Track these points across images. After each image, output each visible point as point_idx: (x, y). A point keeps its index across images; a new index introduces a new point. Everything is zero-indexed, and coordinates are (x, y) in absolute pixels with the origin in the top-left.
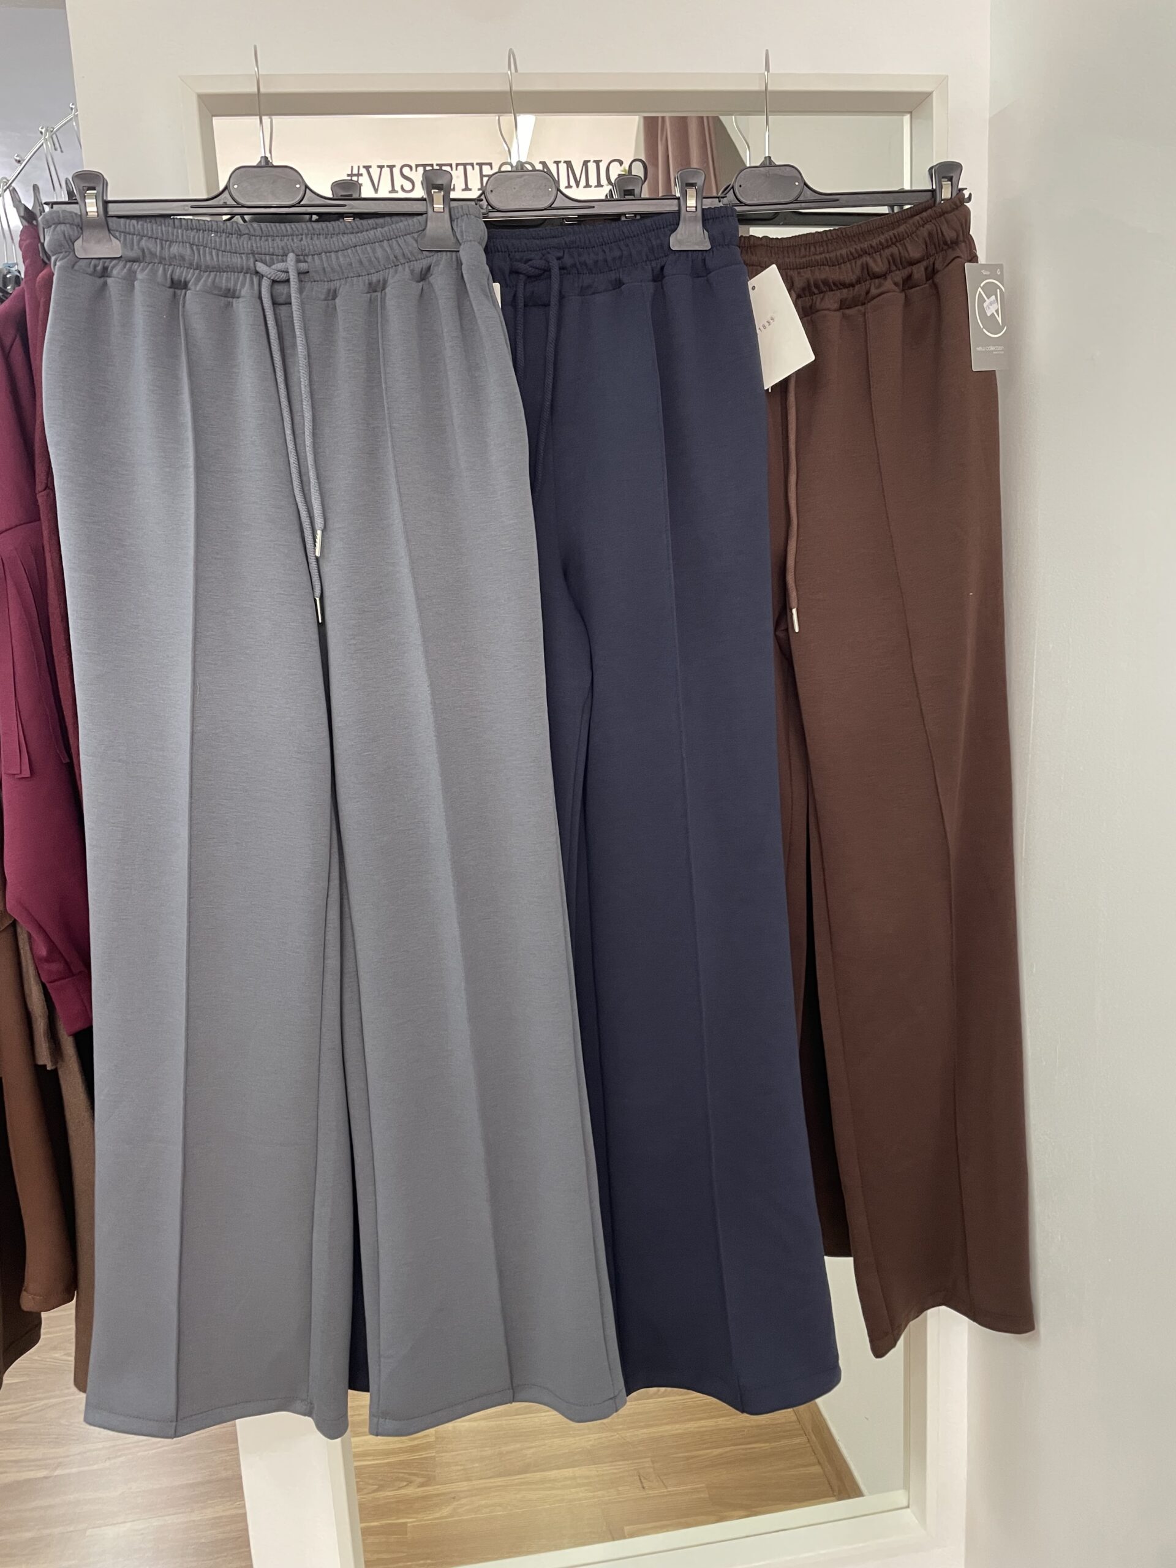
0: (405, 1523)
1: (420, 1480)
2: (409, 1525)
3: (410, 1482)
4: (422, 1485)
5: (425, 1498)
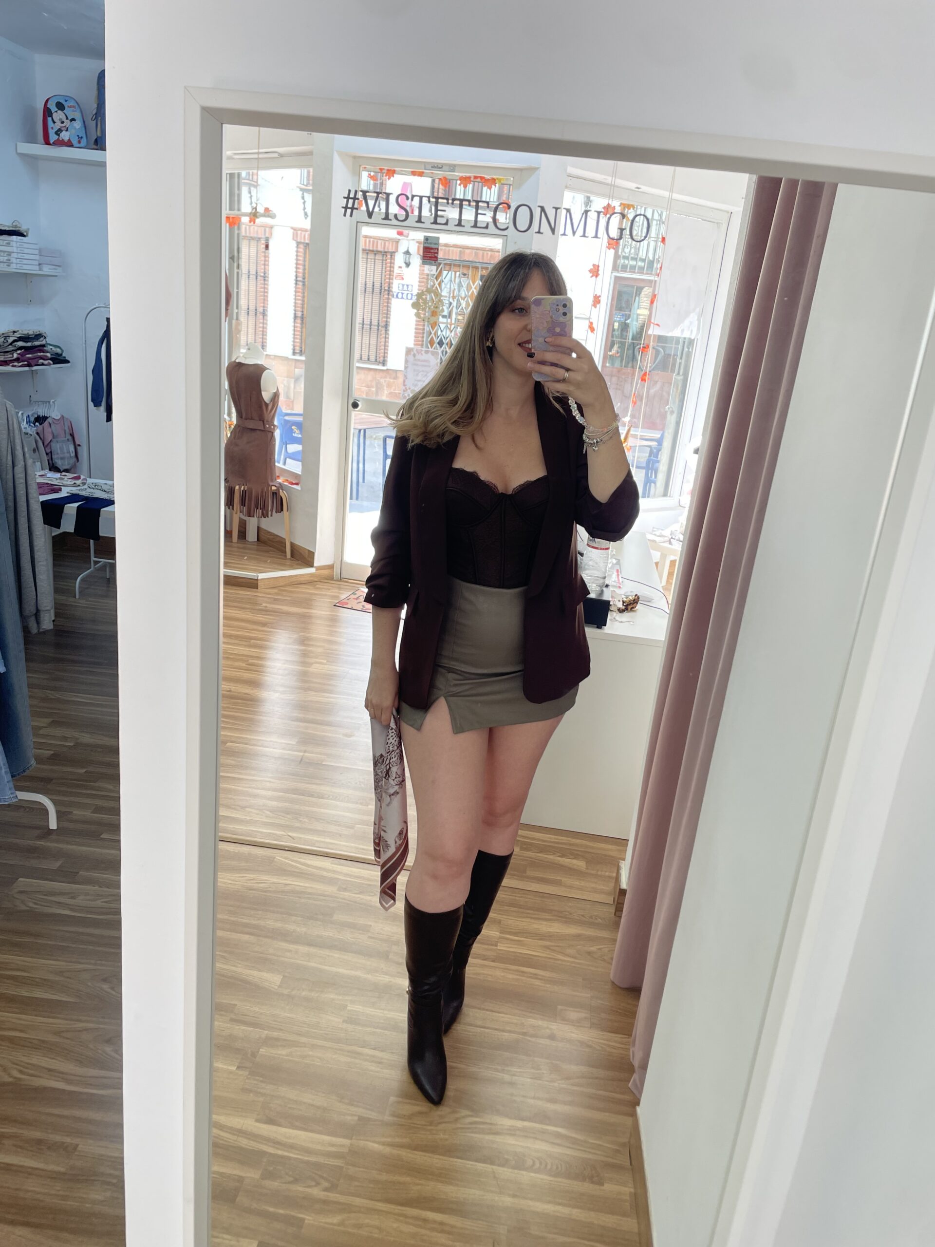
0: (303, 1220)
1: (326, 1184)
2: (306, 1221)
3: (318, 1184)
4: (326, 1190)
5: (325, 1202)
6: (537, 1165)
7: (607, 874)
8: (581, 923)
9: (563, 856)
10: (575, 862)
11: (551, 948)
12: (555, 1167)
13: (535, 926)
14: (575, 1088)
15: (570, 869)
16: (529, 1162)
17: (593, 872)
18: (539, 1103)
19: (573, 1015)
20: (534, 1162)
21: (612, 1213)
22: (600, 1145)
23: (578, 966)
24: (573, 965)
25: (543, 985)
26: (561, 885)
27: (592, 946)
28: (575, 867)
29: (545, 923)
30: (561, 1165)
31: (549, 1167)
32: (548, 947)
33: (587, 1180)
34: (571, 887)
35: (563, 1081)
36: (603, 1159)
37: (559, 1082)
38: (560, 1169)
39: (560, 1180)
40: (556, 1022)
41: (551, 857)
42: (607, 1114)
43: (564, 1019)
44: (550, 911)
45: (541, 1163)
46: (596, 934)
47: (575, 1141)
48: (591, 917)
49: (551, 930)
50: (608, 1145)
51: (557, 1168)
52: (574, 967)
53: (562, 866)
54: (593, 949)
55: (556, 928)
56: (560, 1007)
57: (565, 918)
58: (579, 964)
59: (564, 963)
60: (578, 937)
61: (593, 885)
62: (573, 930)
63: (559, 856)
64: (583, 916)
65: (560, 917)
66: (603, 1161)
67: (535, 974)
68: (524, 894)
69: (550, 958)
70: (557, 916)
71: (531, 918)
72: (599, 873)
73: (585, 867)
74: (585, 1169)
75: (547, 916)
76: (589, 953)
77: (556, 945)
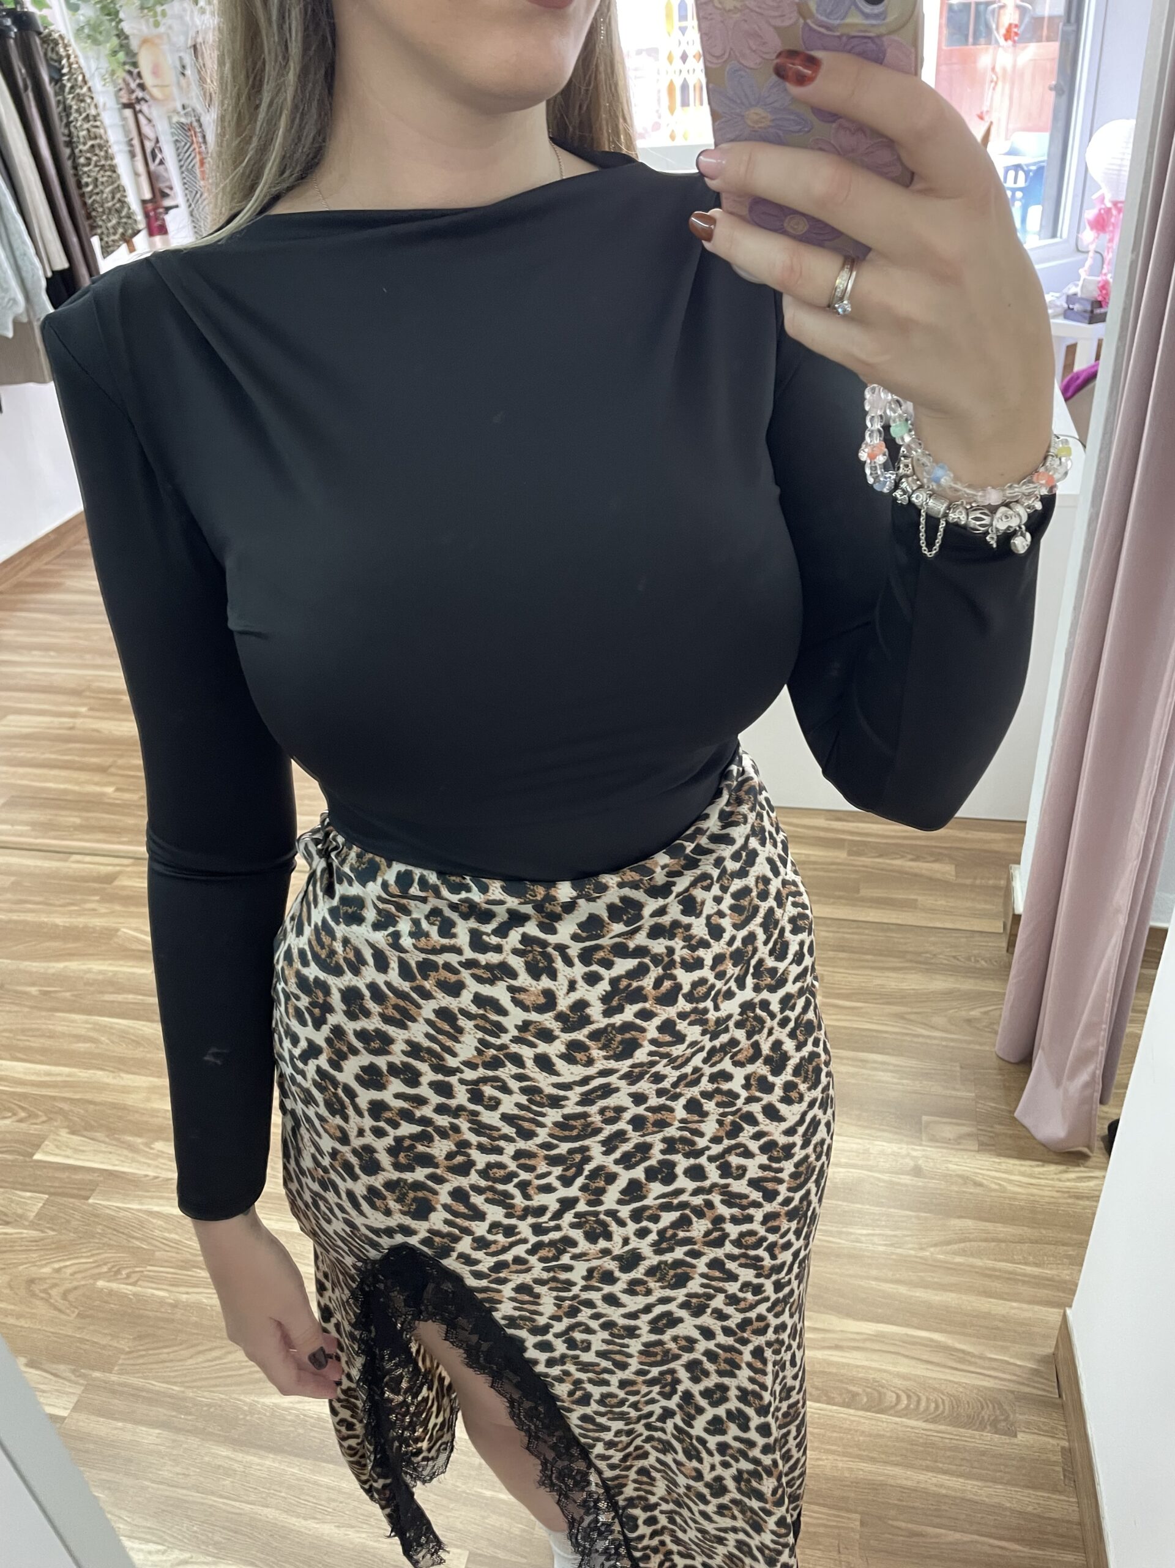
6: (904, 1402)
7: (991, 882)
8: (953, 970)
9: (917, 859)
10: (936, 866)
11: (907, 1016)
12: (933, 1405)
13: (878, 981)
14: (959, 1259)
15: (931, 879)
16: (891, 1398)
17: (968, 881)
18: (903, 1290)
19: (949, 1131)
20: (898, 1397)
21: (1034, 1487)
22: (1009, 1363)
23: (952, 1044)
24: (944, 1043)
25: (896, 1080)
26: (916, 908)
27: (973, 1009)
28: (939, 876)
29: (892, 974)
30: (943, 1401)
31: (923, 1404)
32: (901, 1017)
33: (988, 1428)
34: (932, 911)
35: (938, 1249)
36: (1012, 1386)
37: (932, 1249)
38: (941, 1407)
39: (942, 1428)
40: (921, 1145)
41: (898, 862)
42: (1015, 1304)
43: (933, 1139)
44: (902, 954)
45: (909, 1397)
46: (977, 988)
47: (963, 1357)
48: (969, 959)
49: (904, 986)
50: (1019, 1363)
51: (937, 1407)
52: (946, 1046)
53: (916, 875)
54: (975, 1013)
55: (914, 982)
56: (925, 1118)
57: (928, 965)
58: (952, 1040)
59: (928, 1041)
60: (949, 994)
61: (969, 904)
62: (940, 984)
63: (912, 860)
64: (954, 957)
65: (917, 962)
66: (1012, 1392)
67: (883, 1063)
68: (857, 928)
69: (907, 1034)
70: (911, 961)
71: (872, 968)
72: (978, 882)
73: (953, 873)
74: (983, 1408)
75: (895, 962)
76: (969, 1021)
77: (915, 1010)
